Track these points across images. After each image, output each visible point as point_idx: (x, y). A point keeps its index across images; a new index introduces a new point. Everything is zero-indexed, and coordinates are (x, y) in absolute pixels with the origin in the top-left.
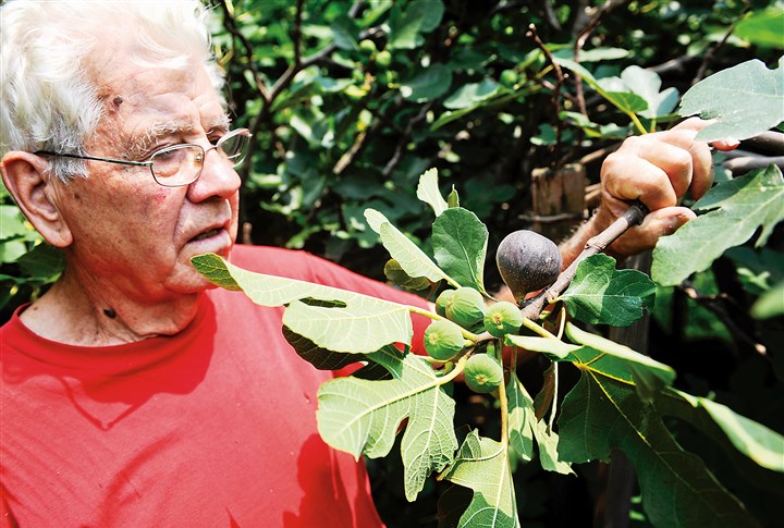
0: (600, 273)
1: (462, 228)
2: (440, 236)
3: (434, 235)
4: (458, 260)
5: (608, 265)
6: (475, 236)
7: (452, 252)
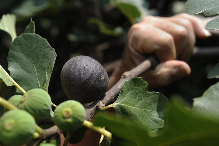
0: (137, 92)
1: (35, 50)
2: (15, 53)
3: (10, 52)
4: (28, 74)
5: (143, 87)
6: (45, 56)
7: (23, 67)
